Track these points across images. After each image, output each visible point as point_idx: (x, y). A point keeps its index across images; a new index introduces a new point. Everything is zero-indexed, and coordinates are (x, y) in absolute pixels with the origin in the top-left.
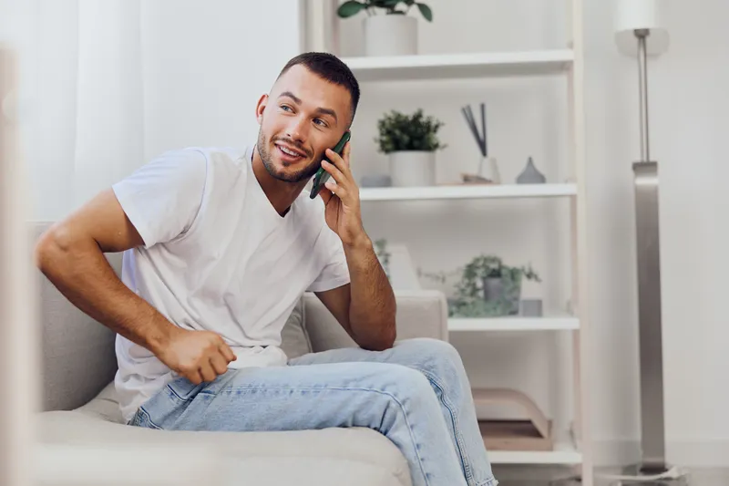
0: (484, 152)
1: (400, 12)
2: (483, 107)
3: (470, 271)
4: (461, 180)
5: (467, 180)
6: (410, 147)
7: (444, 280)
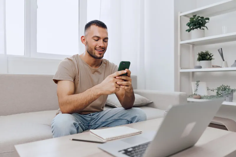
0: (224, 60)
1: (204, 29)
2: (221, 49)
3: (219, 89)
4: (212, 67)
5: (213, 67)
6: (203, 60)
7: (213, 91)
